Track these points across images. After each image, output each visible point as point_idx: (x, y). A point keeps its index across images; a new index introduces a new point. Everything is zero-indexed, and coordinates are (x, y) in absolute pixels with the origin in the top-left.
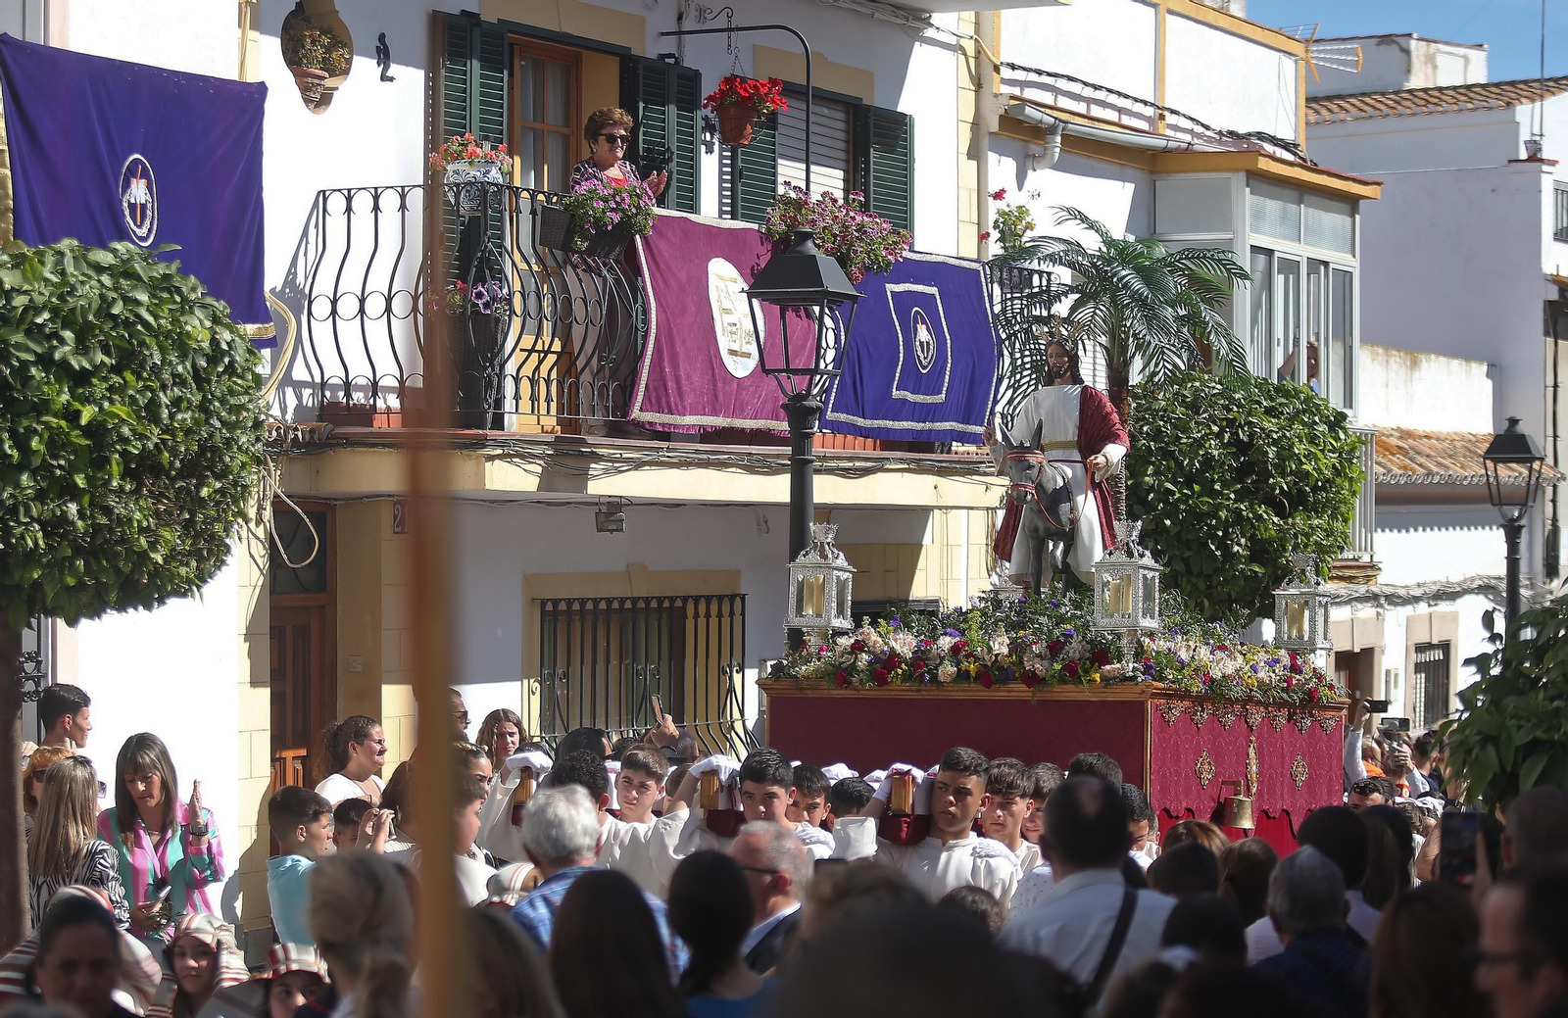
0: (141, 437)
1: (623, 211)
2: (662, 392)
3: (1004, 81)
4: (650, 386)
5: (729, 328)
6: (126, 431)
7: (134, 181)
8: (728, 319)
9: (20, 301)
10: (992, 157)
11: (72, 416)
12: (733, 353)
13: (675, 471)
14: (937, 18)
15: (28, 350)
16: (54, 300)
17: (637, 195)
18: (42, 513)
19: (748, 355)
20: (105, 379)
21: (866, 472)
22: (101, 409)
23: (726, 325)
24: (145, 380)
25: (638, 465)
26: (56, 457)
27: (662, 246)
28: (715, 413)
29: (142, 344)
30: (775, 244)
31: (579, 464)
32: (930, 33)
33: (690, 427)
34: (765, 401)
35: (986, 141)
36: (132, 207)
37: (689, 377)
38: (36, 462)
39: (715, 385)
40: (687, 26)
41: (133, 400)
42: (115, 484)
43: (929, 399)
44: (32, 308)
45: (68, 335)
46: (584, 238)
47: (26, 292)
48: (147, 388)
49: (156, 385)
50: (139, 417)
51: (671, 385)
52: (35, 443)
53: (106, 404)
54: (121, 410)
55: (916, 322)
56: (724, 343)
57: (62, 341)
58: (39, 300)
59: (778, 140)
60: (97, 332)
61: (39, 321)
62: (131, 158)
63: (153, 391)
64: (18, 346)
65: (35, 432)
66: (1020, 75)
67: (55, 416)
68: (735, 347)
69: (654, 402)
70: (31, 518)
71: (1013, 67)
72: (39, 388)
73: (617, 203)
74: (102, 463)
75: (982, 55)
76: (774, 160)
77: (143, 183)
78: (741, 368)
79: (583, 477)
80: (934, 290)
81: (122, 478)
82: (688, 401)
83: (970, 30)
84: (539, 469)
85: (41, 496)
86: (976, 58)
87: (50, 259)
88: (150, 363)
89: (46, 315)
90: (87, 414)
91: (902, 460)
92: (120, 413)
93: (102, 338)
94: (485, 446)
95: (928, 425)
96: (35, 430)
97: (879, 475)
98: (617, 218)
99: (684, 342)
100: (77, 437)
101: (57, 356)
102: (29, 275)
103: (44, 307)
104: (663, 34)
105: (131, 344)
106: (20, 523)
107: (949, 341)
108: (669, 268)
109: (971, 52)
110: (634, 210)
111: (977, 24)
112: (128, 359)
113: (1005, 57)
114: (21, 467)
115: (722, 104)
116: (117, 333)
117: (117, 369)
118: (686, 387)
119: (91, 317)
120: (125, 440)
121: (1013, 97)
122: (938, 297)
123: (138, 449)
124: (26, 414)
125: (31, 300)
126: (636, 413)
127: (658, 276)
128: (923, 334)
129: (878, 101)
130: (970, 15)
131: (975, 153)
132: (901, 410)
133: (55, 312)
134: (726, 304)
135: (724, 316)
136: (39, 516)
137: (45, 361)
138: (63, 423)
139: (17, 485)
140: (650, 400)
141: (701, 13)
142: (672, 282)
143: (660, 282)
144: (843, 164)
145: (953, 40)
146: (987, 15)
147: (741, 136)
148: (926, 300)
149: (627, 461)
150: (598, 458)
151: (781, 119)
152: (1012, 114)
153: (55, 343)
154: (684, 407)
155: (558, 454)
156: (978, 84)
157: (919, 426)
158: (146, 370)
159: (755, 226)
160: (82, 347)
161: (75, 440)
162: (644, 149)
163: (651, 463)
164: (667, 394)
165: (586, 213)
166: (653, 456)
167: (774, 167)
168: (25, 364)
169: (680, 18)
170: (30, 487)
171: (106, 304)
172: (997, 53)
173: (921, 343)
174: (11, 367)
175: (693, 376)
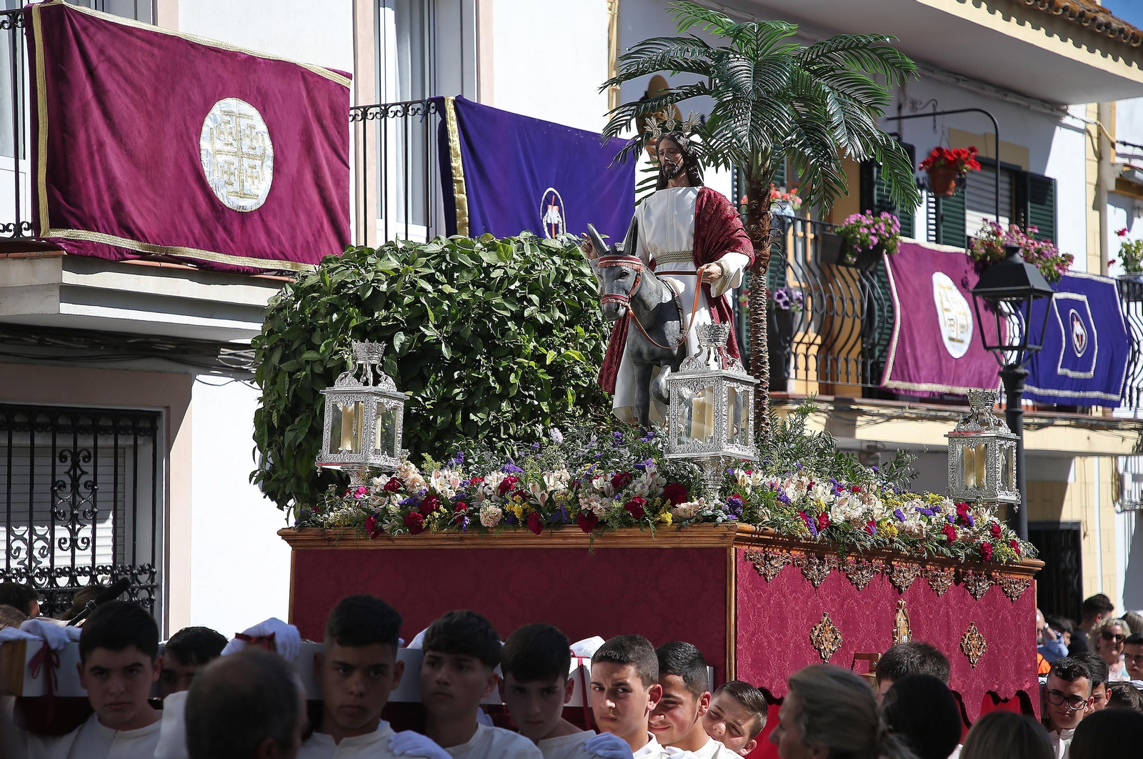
0: (588, 374)
1: (880, 236)
2: (905, 367)
3: (1118, 155)
4: (897, 364)
5: (949, 322)
6: (578, 370)
7: (550, 206)
8: (948, 315)
9: (497, 274)
10: (1110, 208)
11: (540, 359)
12: (952, 339)
13: (913, 423)
14: (1072, 109)
15: (506, 309)
16: (522, 272)
17: (889, 224)
18: (516, 432)
19: (961, 341)
20: (561, 330)
21: (1041, 426)
22: (559, 353)
23: (946, 319)
24: (592, 331)
25: (889, 418)
26: (528, 389)
27: (902, 263)
28: (940, 382)
29: (588, 304)
30: (977, 264)
31: (850, 417)
32: (1067, 120)
33: (924, 392)
34: (974, 375)
35: (1105, 197)
36: (549, 225)
37: (923, 357)
38: (513, 392)
39: (940, 362)
40: (905, 112)
41: (583, 348)
42: (570, 409)
43: (1081, 375)
44: (507, 279)
45: (535, 298)
46: (853, 255)
47: (500, 267)
48: (593, 338)
49: (599, 335)
50: (588, 359)
51: (911, 361)
52: (512, 378)
53: (563, 350)
54: (575, 354)
55: (1073, 320)
56: (946, 333)
57: (530, 302)
58: (511, 272)
59: (966, 196)
60: (555, 295)
61: (512, 287)
62: (547, 191)
63: (596, 340)
64: (498, 306)
65: (512, 370)
66: (1129, 150)
67: (526, 358)
68: (954, 336)
69: (899, 374)
70: (509, 435)
71: (1125, 144)
72: (514, 337)
73: (876, 230)
74: (560, 394)
75: (1103, 136)
76: (964, 209)
77: (556, 208)
78: (958, 351)
79: (852, 426)
80: (1083, 298)
81: (575, 406)
82: (923, 373)
83: (1093, 118)
84: (824, 421)
85: (516, 419)
86: (1099, 139)
87: (513, 247)
88: (594, 319)
89: (517, 284)
90: (551, 356)
91: (1065, 419)
92: (574, 355)
93: (559, 300)
94: (786, 403)
95: (1081, 394)
96: (513, 368)
97: (1050, 429)
98: (876, 240)
99: (919, 331)
100: (542, 373)
101: (526, 314)
102: (503, 255)
103: (516, 277)
104: (889, 119)
105: (581, 305)
106: (501, 440)
107: (1096, 335)
108: (907, 279)
109: (1094, 134)
110: (887, 235)
111: (1099, 114)
112: (578, 316)
113: (1119, 136)
114: (502, 397)
115: (933, 166)
116: (569, 297)
117: (570, 324)
118: (921, 364)
119: (551, 285)
120: (576, 376)
121: (1126, 165)
122: (1087, 304)
123: (586, 383)
124: (504, 357)
125: (505, 272)
126: (887, 382)
127: (900, 284)
128: (1078, 329)
129: (1032, 168)
130: (1093, 107)
131: (1098, 206)
132: (1064, 383)
133: (523, 280)
134: (946, 306)
135: (945, 312)
136: (515, 434)
137: (518, 318)
138: (533, 363)
139: (499, 410)
140: (896, 372)
141: (914, 103)
142: (910, 289)
143: (902, 288)
144: (1007, 214)
145: (1082, 126)
146: (1106, 105)
147: (947, 188)
148: (1079, 305)
149: (882, 415)
150: (862, 413)
151: (968, 182)
152: (1126, 177)
153: (525, 303)
154: (920, 378)
155: (837, 410)
156: (1100, 156)
157: (1076, 394)
158: (590, 324)
159: (963, 250)
160: (544, 307)
161: (541, 376)
162: (878, 201)
163: (899, 417)
164: (908, 369)
165: (855, 237)
166: (899, 412)
167: (964, 214)
168: (503, 320)
169: (900, 108)
170: (508, 412)
171: (561, 275)
172: (1113, 134)
173: (1077, 336)
174: (493, 321)
175: (926, 358)
